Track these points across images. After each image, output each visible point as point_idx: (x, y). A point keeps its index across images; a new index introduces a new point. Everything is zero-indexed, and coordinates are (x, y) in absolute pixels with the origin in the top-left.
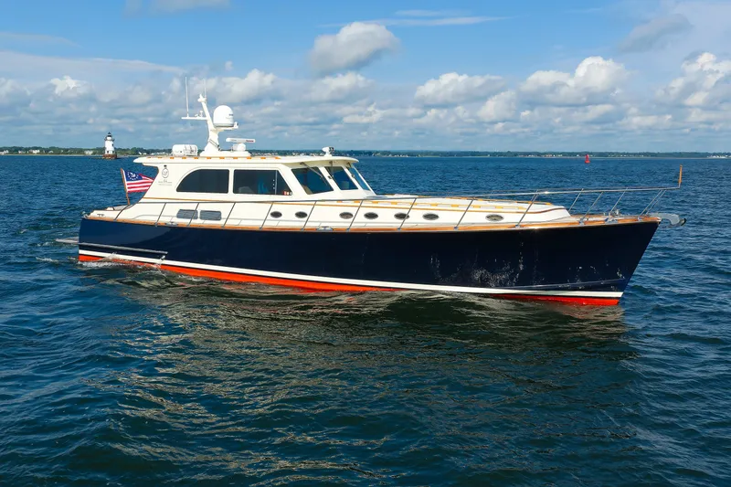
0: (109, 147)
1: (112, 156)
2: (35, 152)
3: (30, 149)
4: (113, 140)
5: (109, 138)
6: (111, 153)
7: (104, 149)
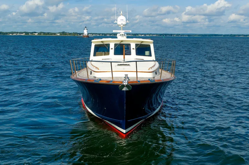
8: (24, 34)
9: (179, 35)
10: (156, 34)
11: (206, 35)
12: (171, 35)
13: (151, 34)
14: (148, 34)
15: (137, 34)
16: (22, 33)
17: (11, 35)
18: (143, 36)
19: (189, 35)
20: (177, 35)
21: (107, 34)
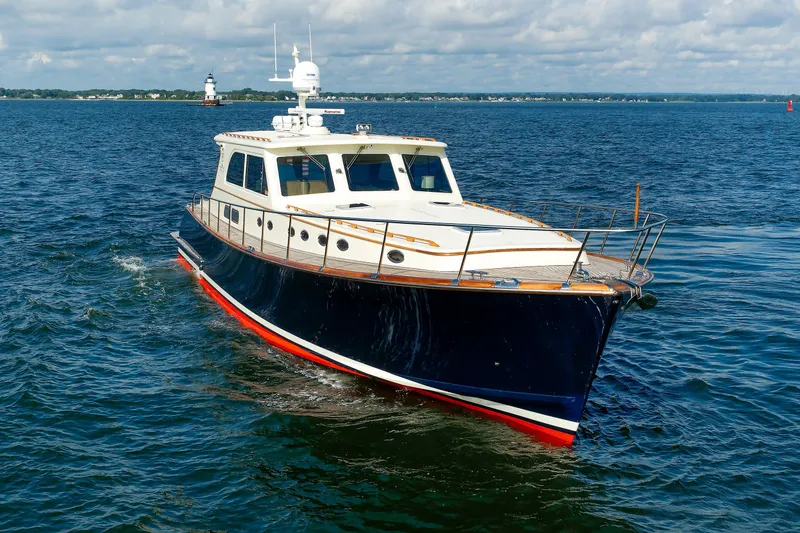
0: (210, 91)
1: (214, 102)
2: (154, 96)
3: (150, 92)
4: (214, 83)
5: (210, 80)
6: (212, 98)
7: (204, 93)
8: (121, 96)
9: (622, 96)
10: (547, 96)
11: (710, 98)
13: (529, 95)
14: (517, 95)
15: (482, 95)
16: (115, 93)
17: (81, 98)
18: (501, 100)
21: (387, 95)
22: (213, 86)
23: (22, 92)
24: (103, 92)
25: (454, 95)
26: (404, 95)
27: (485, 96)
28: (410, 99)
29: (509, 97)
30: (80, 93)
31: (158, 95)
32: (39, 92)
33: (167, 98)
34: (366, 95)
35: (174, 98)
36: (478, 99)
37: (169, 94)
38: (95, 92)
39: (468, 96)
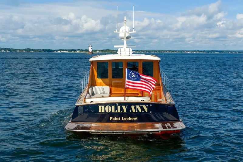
2: (78, 51)
4: (92, 47)
5: (90, 46)
6: (91, 52)
8: (68, 51)
9: (229, 51)
12: (220, 51)
13: (198, 51)
14: (194, 51)
15: (183, 51)
16: (66, 50)
17: (56, 52)
18: (189, 52)
19: (239, 52)
20: (227, 51)
21: (152, 51)
22: (91, 48)
23: (39, 50)
24: (63, 50)
25: (174, 51)
26: (157, 51)
27: (184, 51)
28: (159, 52)
29: (192, 51)
30: (56, 50)
31: (79, 51)
32: (43, 50)
33: (82, 52)
34: (145, 51)
35: (84, 52)
36: (182, 52)
37: (83, 51)
38: (60, 50)
39: (178, 51)
